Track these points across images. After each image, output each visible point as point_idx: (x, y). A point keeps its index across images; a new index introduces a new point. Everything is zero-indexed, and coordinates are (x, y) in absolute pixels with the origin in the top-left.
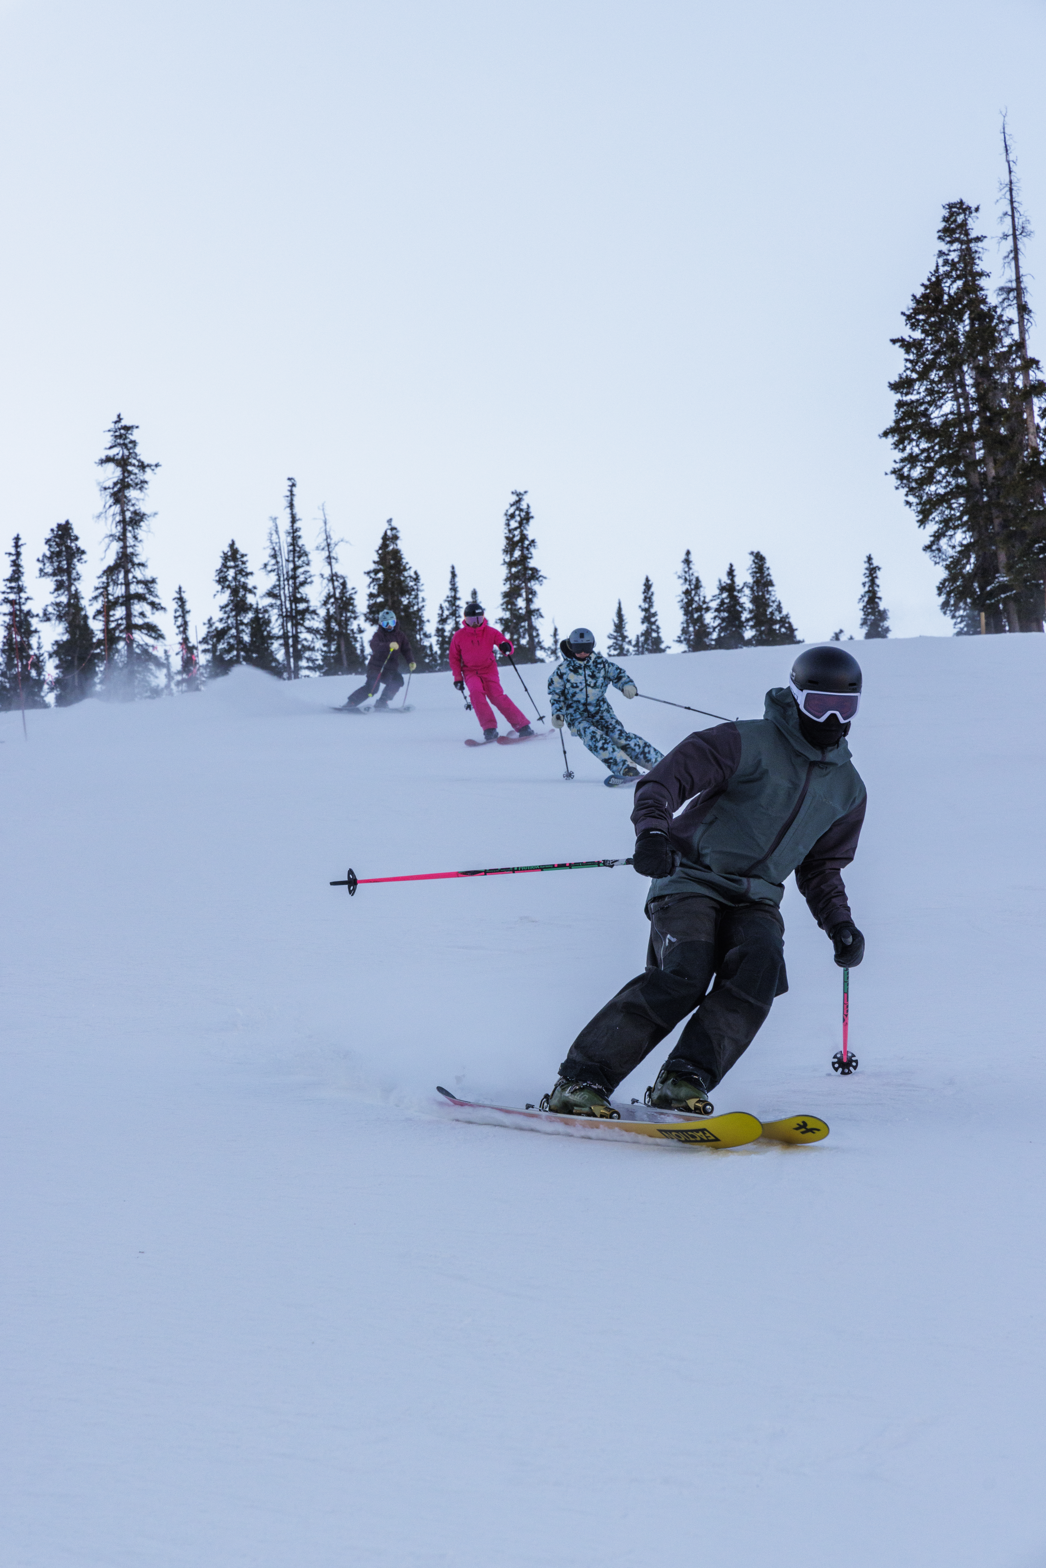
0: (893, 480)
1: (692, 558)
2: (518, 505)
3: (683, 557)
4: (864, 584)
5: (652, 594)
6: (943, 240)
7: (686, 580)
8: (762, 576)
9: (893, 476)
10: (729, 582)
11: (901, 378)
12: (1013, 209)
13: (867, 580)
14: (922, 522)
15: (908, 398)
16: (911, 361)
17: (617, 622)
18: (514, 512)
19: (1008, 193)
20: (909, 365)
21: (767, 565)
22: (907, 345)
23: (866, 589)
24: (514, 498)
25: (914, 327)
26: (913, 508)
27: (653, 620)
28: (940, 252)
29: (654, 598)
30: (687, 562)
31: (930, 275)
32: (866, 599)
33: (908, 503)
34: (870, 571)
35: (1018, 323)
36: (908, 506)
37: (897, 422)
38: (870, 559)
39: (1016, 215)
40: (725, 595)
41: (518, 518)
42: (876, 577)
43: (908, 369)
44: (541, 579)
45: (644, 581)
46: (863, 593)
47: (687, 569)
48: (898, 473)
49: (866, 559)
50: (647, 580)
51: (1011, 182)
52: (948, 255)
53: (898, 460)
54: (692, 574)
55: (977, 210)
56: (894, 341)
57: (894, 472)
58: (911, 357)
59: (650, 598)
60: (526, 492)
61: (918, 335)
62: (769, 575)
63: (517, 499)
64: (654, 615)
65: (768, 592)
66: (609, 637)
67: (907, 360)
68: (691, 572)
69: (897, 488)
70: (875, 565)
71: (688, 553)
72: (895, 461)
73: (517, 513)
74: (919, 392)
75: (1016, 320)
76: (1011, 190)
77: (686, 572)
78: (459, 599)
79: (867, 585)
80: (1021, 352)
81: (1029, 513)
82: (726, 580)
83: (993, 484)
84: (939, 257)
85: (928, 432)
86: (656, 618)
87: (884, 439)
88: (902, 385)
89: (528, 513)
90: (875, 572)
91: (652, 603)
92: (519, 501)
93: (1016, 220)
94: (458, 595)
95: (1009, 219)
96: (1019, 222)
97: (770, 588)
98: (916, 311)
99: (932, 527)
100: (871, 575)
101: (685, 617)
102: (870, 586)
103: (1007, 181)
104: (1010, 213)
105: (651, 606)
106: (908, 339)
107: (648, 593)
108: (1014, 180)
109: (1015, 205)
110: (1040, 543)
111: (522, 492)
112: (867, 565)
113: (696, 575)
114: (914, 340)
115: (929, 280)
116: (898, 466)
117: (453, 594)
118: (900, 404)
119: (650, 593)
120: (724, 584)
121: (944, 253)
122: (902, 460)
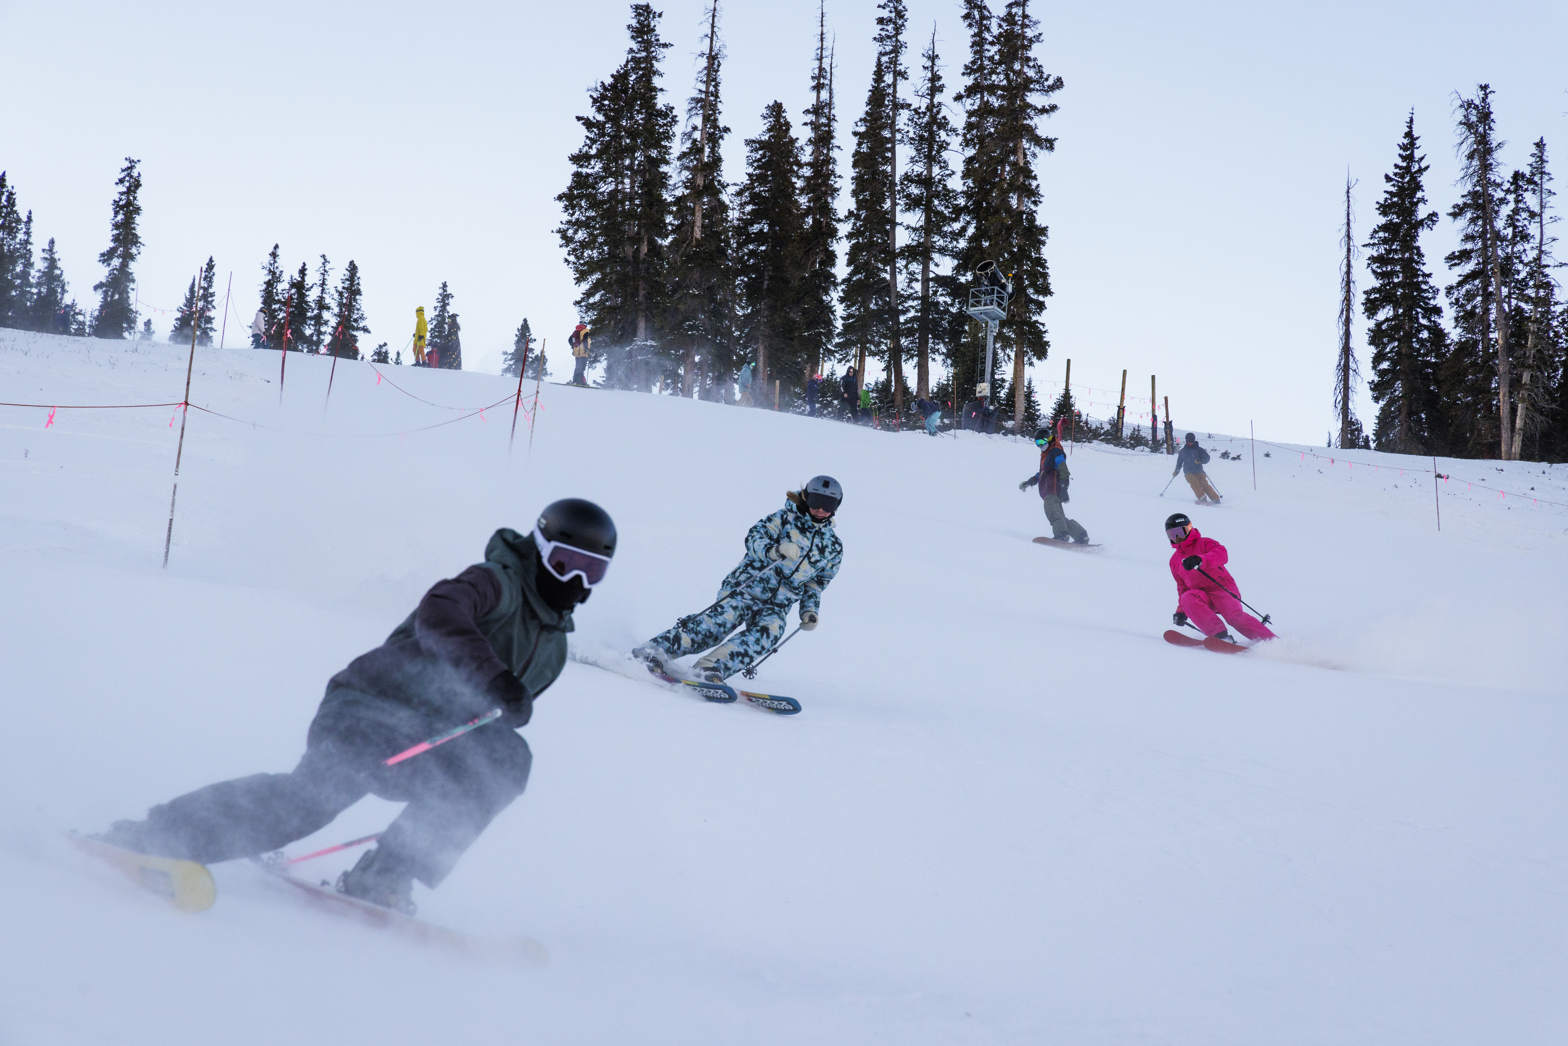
0: (558, 239)
1: (279, 252)
2: (129, 171)
3: (271, 250)
4: (435, 308)
5: (214, 275)
6: (635, 40)
7: (270, 271)
8: (352, 285)
9: (559, 235)
10: (299, 279)
11: (580, 152)
12: (713, 32)
13: (439, 304)
14: (578, 281)
15: (584, 171)
16: (590, 139)
17: (188, 297)
18: (125, 178)
19: (711, 18)
20: (588, 142)
21: (358, 275)
22: (588, 124)
23: (437, 313)
24: (127, 164)
25: (599, 110)
26: (570, 266)
27: (210, 299)
28: (631, 49)
29: (215, 279)
30: (274, 255)
31: (620, 68)
32: (435, 323)
33: (566, 260)
34: (444, 297)
35: (701, 130)
36: (566, 263)
37: (570, 189)
38: (445, 285)
39: (715, 38)
40: (293, 291)
41: (127, 184)
42: (448, 304)
43: (586, 145)
44: (139, 245)
45: (207, 261)
46: (433, 317)
47: (272, 262)
48: (563, 233)
49: (441, 286)
50: (211, 260)
51: (715, 9)
52: (637, 53)
53: (564, 222)
54: (277, 268)
55: (660, 15)
56: (579, 118)
57: (559, 231)
58: (592, 136)
59: (211, 278)
60: (139, 161)
61: (601, 118)
62: (358, 284)
63: (130, 165)
64: (212, 295)
65: (355, 300)
66: (178, 310)
67: (587, 137)
68: (276, 265)
69: (561, 246)
70: (448, 292)
71: (276, 247)
72: (561, 222)
73: (127, 178)
74: (596, 167)
75: (700, 128)
76: (714, 16)
77: (271, 264)
78: (31, 244)
79: (438, 309)
80: (700, 155)
81: (685, 294)
82: (297, 277)
83: (644, 259)
84: (629, 53)
85: (594, 204)
86: (213, 298)
87: (558, 202)
88: (579, 159)
89: (138, 181)
90: (448, 299)
91: (212, 283)
92: (131, 168)
93: (714, 42)
94: (31, 240)
95: (708, 40)
96: (717, 45)
97: (357, 297)
98: (603, 97)
99: (585, 286)
100: (443, 301)
101: (262, 306)
102: (440, 311)
103: (712, 8)
104: (710, 36)
105: (210, 286)
106: (592, 119)
107: (209, 273)
108: (718, 8)
109: (716, 29)
110: (691, 321)
111: (135, 160)
112: (441, 291)
113: (280, 269)
114: (598, 121)
115: (618, 72)
116: (563, 227)
117: (26, 238)
118: (577, 175)
119: (212, 274)
120: (295, 281)
121: (634, 51)
122: (569, 222)
